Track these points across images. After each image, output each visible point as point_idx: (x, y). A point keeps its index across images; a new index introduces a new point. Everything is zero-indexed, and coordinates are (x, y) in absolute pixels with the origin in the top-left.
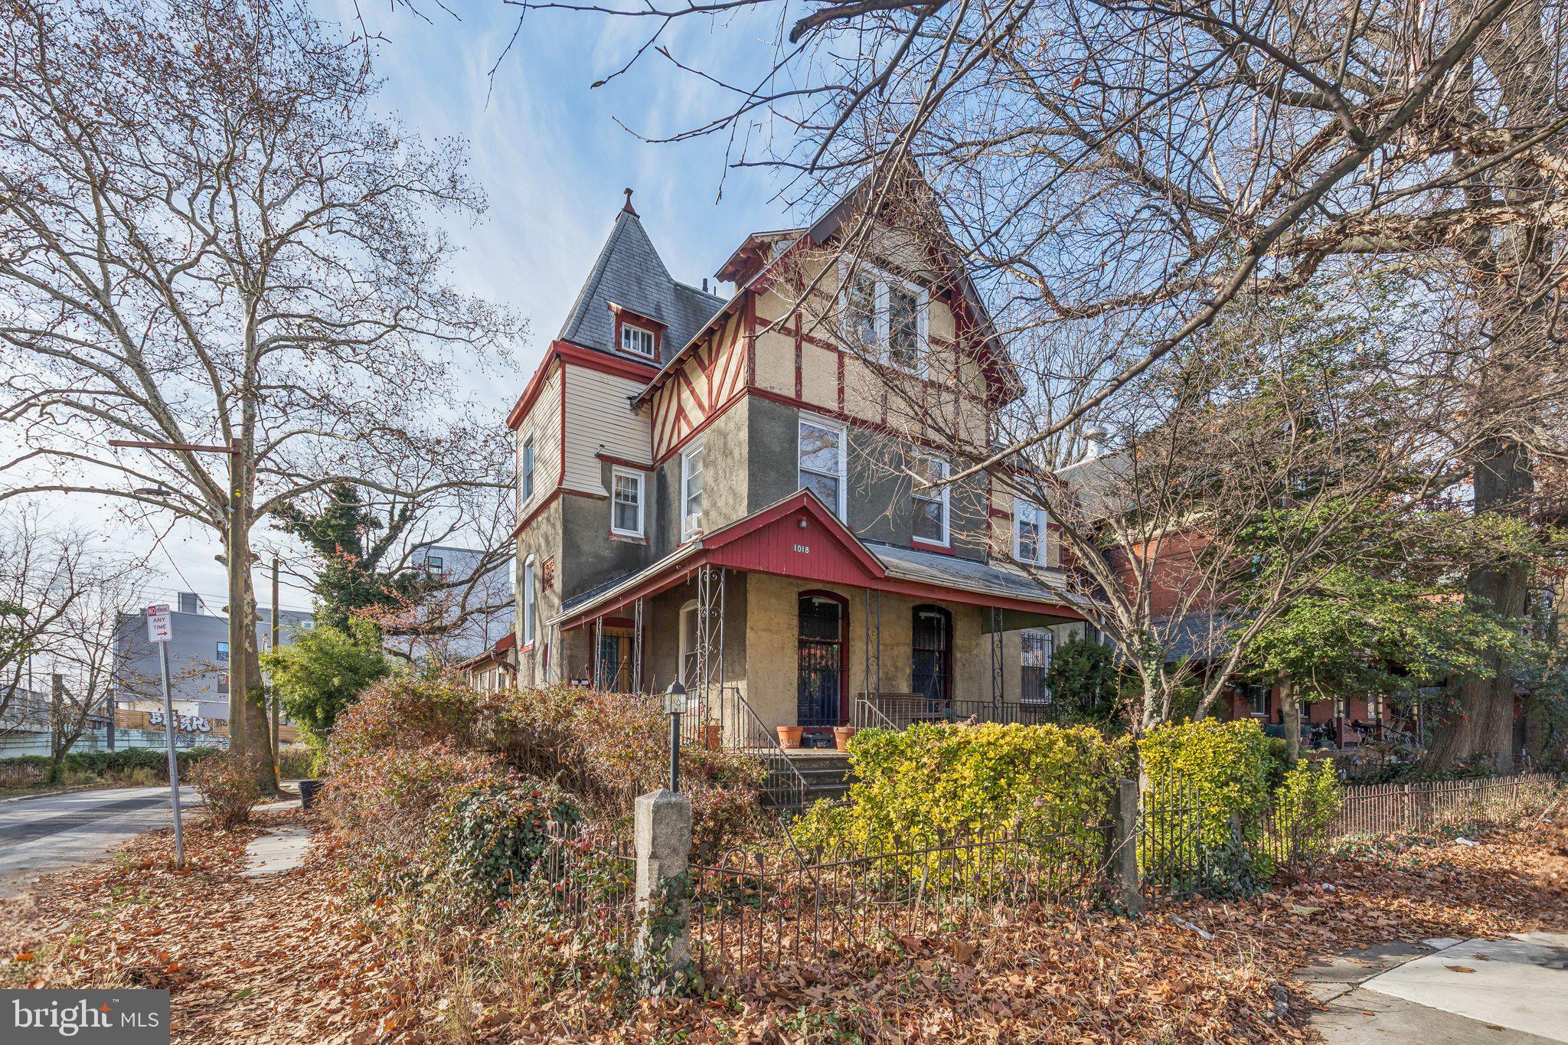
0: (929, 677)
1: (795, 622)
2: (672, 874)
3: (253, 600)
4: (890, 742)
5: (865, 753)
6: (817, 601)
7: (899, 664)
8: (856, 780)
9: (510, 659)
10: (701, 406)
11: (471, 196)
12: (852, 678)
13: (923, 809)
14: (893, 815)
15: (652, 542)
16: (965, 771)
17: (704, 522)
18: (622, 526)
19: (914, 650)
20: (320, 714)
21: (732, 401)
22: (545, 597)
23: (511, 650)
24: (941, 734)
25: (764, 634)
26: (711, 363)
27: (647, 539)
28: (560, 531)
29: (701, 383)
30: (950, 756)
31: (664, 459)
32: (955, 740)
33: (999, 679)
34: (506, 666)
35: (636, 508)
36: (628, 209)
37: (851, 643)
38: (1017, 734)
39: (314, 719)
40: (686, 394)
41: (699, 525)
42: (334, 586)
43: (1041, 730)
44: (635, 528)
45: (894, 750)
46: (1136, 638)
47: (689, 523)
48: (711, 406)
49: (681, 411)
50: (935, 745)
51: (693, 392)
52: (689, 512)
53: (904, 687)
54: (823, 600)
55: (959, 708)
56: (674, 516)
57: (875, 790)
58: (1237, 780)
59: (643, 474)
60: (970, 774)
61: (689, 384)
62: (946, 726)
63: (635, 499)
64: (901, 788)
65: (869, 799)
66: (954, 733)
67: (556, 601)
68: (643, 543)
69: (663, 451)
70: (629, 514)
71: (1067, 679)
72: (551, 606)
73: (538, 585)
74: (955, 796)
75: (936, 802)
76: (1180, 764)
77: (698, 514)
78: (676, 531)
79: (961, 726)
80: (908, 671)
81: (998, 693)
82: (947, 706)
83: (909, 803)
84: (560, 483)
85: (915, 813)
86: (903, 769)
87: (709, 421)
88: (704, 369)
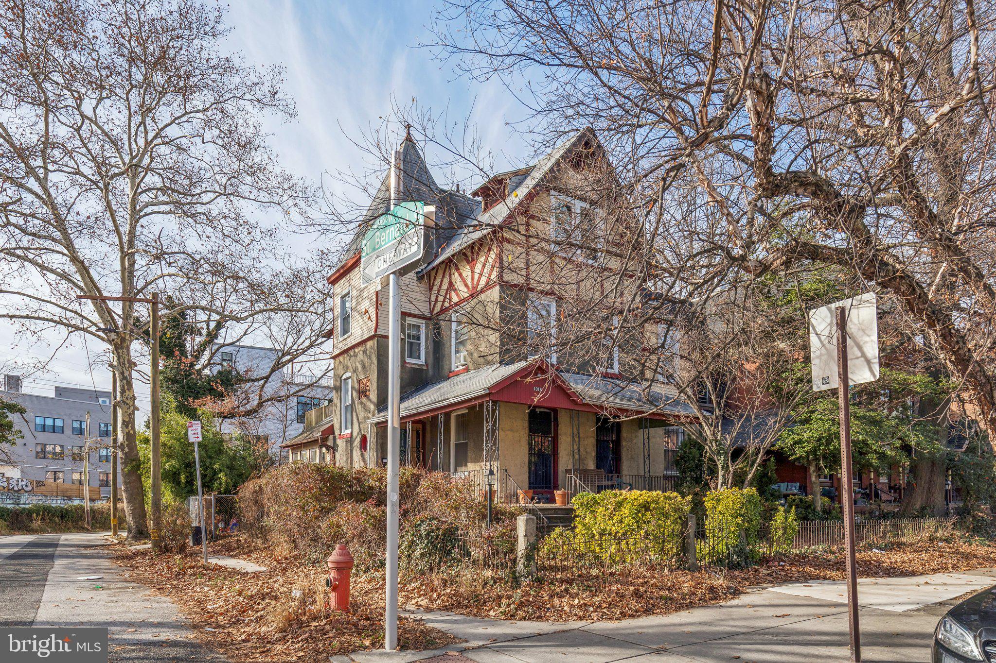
0: (607, 458)
1: (527, 424)
2: (531, 541)
3: (134, 396)
4: (593, 498)
5: (582, 504)
6: (538, 410)
7: (588, 450)
8: (577, 517)
9: (330, 443)
10: (466, 285)
11: (285, 104)
12: (560, 459)
13: (608, 528)
14: (595, 532)
15: (430, 367)
16: (626, 511)
17: (468, 359)
18: (410, 356)
19: (598, 441)
20: (183, 478)
21: (488, 286)
22: (362, 403)
23: (331, 437)
24: (615, 495)
25: (509, 433)
26: (473, 260)
27: (427, 365)
28: (376, 362)
29: (466, 272)
30: (619, 505)
31: (439, 314)
32: (621, 498)
33: (647, 461)
34: (328, 447)
35: (419, 344)
36: (409, 139)
37: (560, 437)
38: (645, 495)
39: (179, 483)
40: (456, 276)
41: (465, 360)
42: (174, 381)
43: (654, 493)
44: (419, 358)
45: (595, 502)
46: (714, 444)
47: (458, 359)
48: (473, 287)
49: (451, 284)
50: (613, 500)
51: (461, 275)
52: (457, 352)
53: (591, 465)
54: (542, 410)
55: (625, 479)
56: (446, 352)
57: (587, 520)
58: (742, 516)
59: (424, 322)
60: (627, 511)
61: (457, 269)
62: (617, 491)
63: (419, 338)
64: (599, 519)
65: (584, 525)
66: (621, 495)
67: (372, 407)
68: (425, 368)
69: (437, 309)
70: (415, 347)
71: (686, 462)
72: (366, 410)
73: (355, 394)
74: (621, 522)
75: (614, 525)
76: (719, 508)
77: (463, 353)
78: (448, 362)
79: (624, 492)
80: (594, 454)
81: (647, 470)
82: (618, 477)
83: (602, 526)
84: (376, 331)
85: (604, 530)
86: (599, 511)
87: (472, 297)
88: (468, 262)
